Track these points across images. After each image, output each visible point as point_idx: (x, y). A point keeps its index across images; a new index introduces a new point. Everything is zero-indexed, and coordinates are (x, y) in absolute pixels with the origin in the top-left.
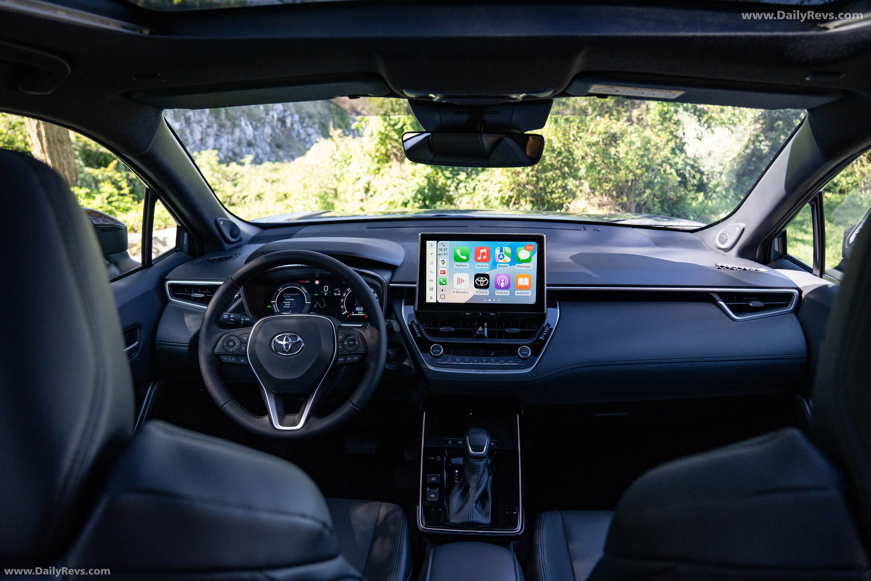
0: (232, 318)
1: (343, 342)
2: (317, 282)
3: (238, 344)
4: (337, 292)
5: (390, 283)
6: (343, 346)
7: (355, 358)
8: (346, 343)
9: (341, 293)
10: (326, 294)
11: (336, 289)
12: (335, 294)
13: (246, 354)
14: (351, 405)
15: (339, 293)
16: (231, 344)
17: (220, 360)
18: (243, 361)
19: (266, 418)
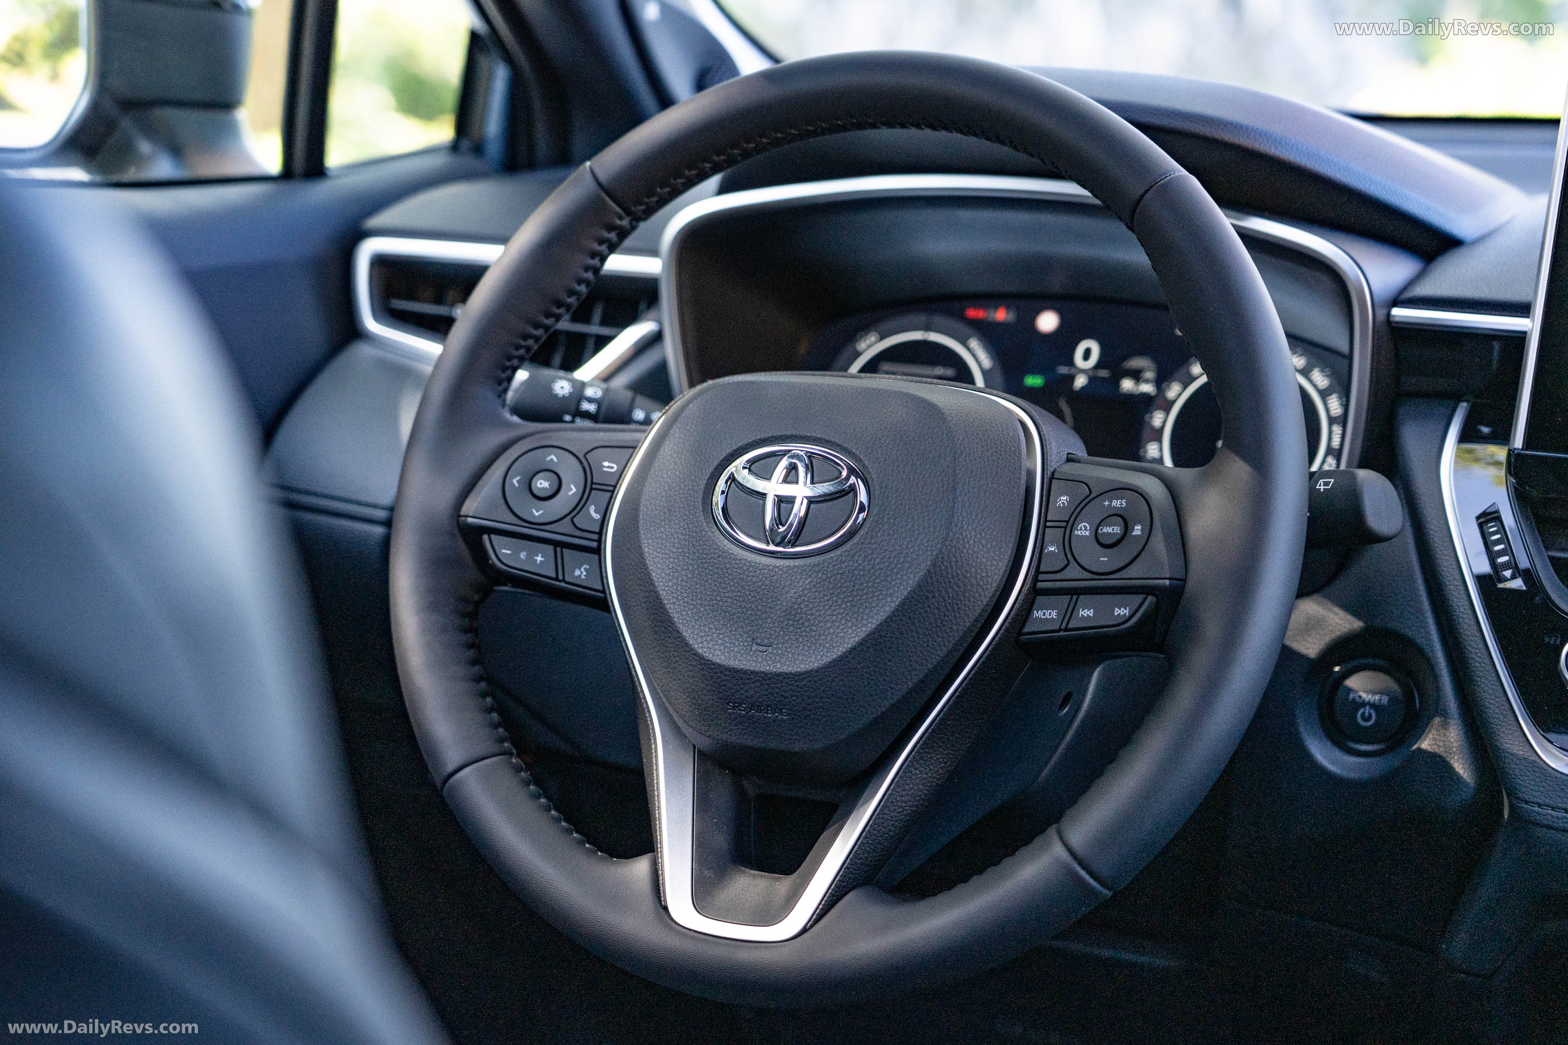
0: (590, 400)
1: (1068, 525)
2: (1048, 322)
3: (572, 490)
4: (1136, 375)
5: (1397, 302)
6: (1067, 544)
7: (1117, 611)
8: (1083, 530)
9: (1161, 381)
10: (1080, 381)
11: (1136, 363)
12: (1127, 385)
13: (599, 541)
14: (1058, 850)
15: (1147, 381)
16: (542, 484)
17: (480, 556)
18: (581, 573)
19: (641, 866)
